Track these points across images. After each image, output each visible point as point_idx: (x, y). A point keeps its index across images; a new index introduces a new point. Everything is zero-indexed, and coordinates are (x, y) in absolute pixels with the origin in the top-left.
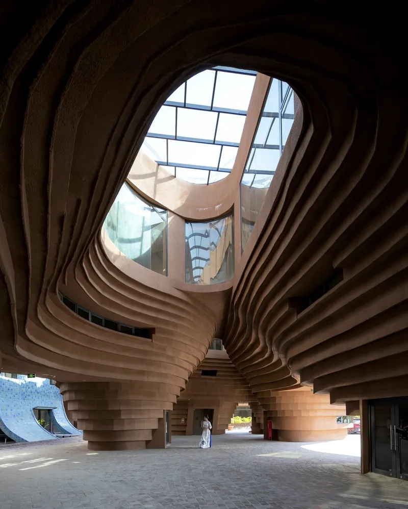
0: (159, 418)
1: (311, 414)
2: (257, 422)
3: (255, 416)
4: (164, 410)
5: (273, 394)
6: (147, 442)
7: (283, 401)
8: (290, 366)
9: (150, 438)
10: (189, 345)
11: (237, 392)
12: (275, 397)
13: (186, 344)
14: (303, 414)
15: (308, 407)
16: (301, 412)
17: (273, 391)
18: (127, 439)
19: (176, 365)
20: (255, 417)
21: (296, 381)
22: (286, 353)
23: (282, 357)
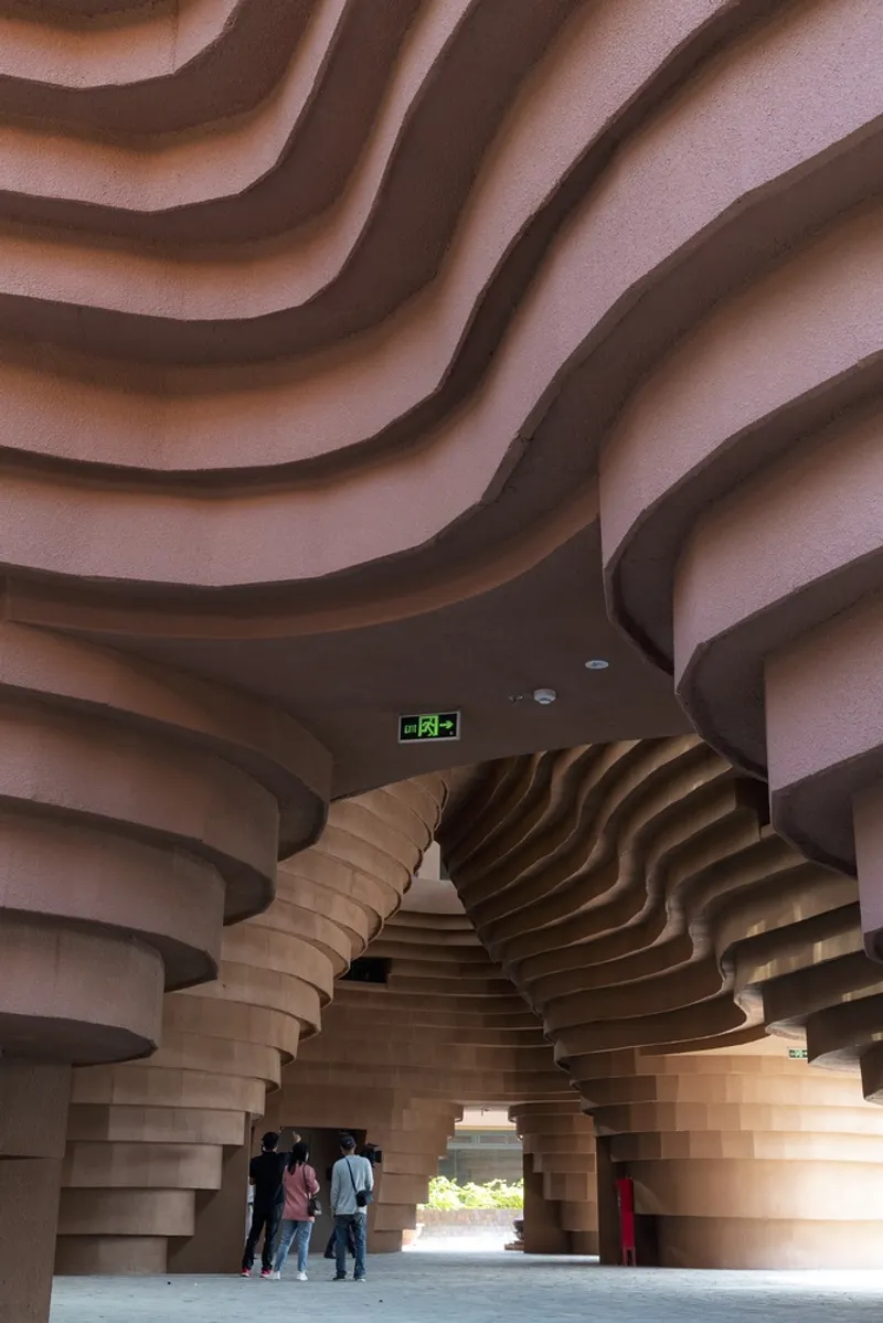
0: (225, 1147)
1: (790, 1151)
2: (548, 1195)
3: (538, 1167)
4: (248, 1114)
5: (644, 1065)
6: (175, 1244)
7: (683, 1096)
8: (724, 967)
9: (185, 1229)
10: (364, 873)
11: (468, 1056)
12: (653, 1078)
13: (355, 869)
14: (761, 1150)
15: (778, 1123)
16: (751, 1145)
17: (643, 1052)
18: (111, 1227)
19: (314, 942)
20: (540, 1176)
21: (743, 1018)
22: (715, 924)
23: (697, 933)
